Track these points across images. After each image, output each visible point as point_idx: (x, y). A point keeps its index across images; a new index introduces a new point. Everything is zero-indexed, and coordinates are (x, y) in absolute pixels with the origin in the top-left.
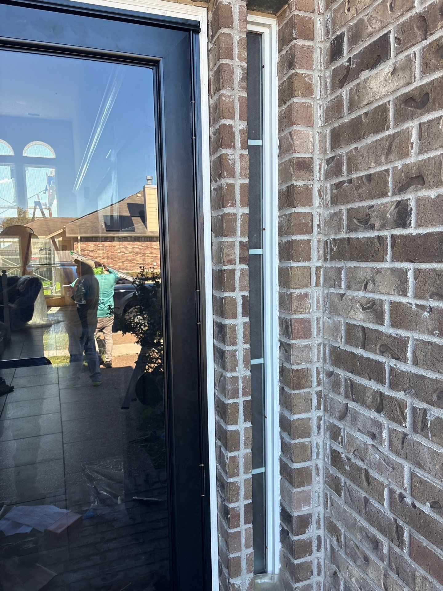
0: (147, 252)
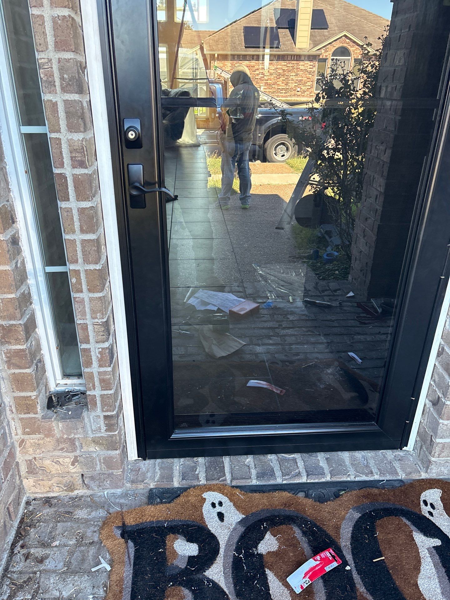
0: (292, 74)
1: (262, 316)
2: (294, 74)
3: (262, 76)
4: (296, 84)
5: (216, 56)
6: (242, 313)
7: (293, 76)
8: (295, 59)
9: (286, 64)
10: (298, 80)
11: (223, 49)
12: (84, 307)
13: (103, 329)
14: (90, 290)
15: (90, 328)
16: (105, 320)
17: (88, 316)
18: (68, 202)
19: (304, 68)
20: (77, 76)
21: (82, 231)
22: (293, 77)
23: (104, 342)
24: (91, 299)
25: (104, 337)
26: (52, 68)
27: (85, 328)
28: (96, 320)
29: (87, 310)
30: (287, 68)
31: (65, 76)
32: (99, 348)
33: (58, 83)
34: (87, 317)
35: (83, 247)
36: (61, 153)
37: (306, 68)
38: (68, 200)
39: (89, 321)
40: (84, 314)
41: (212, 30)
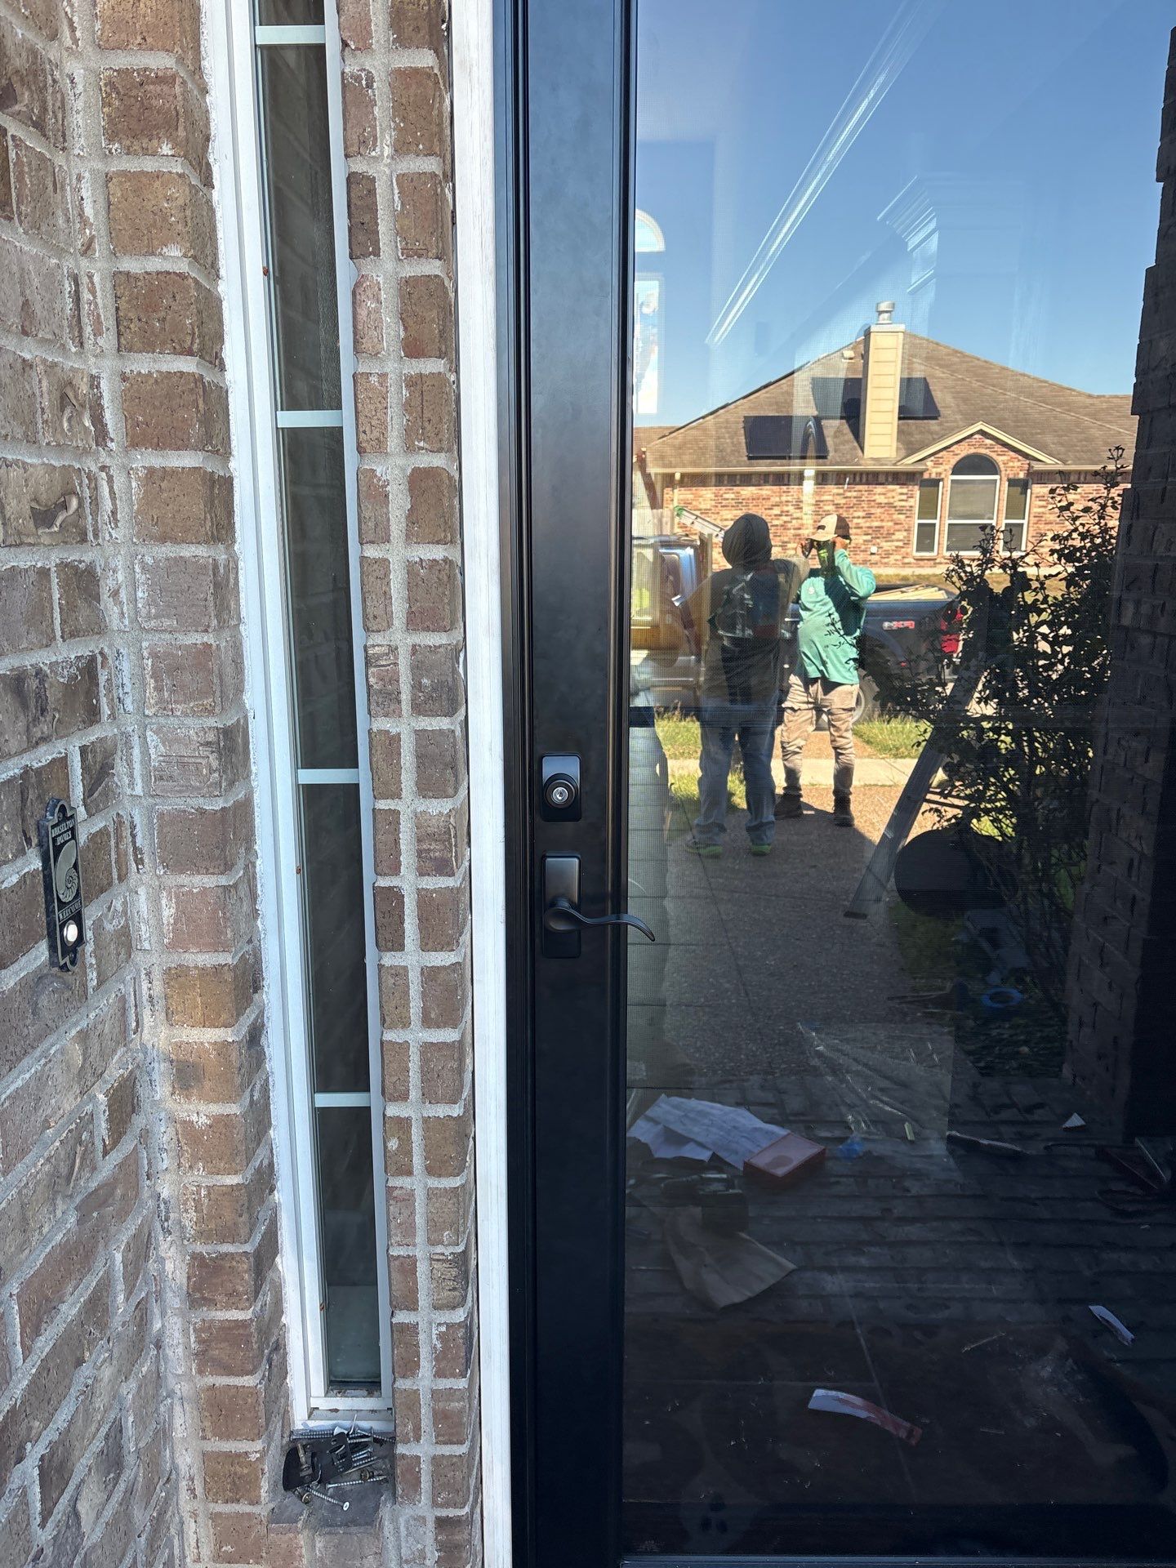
0: (856, 514)
1: (833, 1180)
2: (861, 514)
3: (788, 519)
4: (869, 537)
5: (678, 476)
6: (780, 1171)
7: (859, 517)
8: (864, 480)
9: (841, 491)
10: (871, 527)
11: (694, 464)
12: (413, 1213)
13: (454, 1272)
14: (430, 1171)
15: (422, 1268)
16: (460, 1249)
17: (420, 1237)
18: (399, 954)
19: (886, 501)
20: (450, 680)
21: (427, 1022)
22: (859, 521)
23: (454, 1308)
24: (431, 1194)
25: (456, 1293)
26: (396, 664)
27: (408, 1267)
28: (439, 1249)
29: (420, 1220)
30: (844, 501)
31: (425, 681)
32: (439, 1324)
33: (405, 696)
34: (418, 1240)
35: (425, 1061)
36: (397, 842)
37: (891, 500)
38: (400, 947)
39: (420, 1251)
40: (409, 1230)
41: (669, 425)
